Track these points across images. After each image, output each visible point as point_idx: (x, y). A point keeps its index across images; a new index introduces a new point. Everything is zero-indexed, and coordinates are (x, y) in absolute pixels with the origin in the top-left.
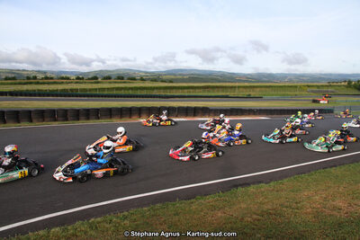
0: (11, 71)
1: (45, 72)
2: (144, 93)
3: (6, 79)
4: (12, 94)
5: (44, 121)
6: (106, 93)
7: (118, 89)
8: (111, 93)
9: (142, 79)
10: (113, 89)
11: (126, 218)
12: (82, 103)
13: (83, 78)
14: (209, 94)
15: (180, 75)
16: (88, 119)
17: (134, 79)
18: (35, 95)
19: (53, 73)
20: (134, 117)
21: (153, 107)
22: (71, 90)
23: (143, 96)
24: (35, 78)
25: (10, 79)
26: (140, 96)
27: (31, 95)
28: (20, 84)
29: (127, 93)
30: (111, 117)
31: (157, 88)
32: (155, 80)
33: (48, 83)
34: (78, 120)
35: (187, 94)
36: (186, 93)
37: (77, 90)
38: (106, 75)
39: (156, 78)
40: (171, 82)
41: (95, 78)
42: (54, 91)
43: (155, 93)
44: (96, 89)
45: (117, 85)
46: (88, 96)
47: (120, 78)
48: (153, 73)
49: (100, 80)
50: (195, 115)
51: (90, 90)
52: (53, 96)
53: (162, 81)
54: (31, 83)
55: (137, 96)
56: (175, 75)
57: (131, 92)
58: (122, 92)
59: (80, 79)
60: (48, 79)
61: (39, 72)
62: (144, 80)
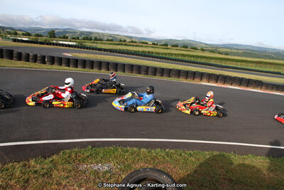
0: (110, 36)
1: (131, 37)
2: (203, 61)
3: (107, 40)
4: (111, 51)
5: (132, 72)
6: (174, 57)
7: (183, 55)
8: (177, 58)
10: (179, 55)
13: (157, 44)
14: (261, 69)
15: (235, 49)
16: (162, 75)
17: (196, 49)
18: (125, 53)
19: (136, 38)
20: (196, 80)
21: (212, 74)
22: (148, 52)
23: (202, 64)
24: (125, 41)
25: (110, 40)
26: (200, 63)
27: (122, 53)
28: (115, 44)
29: (189, 59)
30: (179, 77)
31: (214, 58)
32: (213, 52)
33: (133, 46)
34: (155, 75)
35: (239, 67)
36: (239, 65)
37: (153, 52)
38: (174, 43)
39: (214, 49)
40: (227, 54)
41: (166, 45)
42: (135, 51)
43: (212, 62)
44: (166, 54)
45: (182, 52)
46: (160, 58)
47: (185, 47)
48: (211, 45)
50: (248, 86)
51: (162, 54)
52: (136, 55)
53: (221, 53)
54: (122, 44)
55: (197, 63)
56: (230, 49)
57: (192, 59)
58: (186, 58)
59: (155, 44)
60: (133, 42)
61: (127, 37)
62: (204, 50)
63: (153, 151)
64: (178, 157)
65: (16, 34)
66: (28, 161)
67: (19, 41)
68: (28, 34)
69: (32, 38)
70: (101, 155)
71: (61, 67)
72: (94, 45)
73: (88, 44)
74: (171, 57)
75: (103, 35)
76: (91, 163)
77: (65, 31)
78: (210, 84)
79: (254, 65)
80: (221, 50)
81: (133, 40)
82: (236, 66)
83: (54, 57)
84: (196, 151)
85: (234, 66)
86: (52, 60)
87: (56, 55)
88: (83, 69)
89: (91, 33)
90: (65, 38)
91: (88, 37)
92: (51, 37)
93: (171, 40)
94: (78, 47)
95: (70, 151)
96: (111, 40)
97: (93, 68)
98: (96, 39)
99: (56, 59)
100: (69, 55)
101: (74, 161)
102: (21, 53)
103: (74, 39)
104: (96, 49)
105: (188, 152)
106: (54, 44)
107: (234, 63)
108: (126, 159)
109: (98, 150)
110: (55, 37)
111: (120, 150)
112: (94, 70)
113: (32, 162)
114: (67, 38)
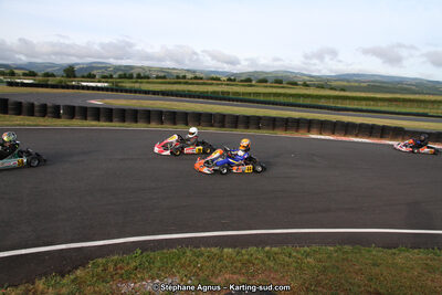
0: (162, 70)
1: (194, 72)
2: (308, 101)
3: (157, 77)
4: (164, 93)
6: (262, 98)
7: (275, 95)
8: (268, 99)
9: (306, 85)
10: (270, 94)
11: (308, 255)
12: (236, 108)
13: (234, 80)
14: (398, 110)
15: (356, 81)
16: (247, 127)
17: (296, 84)
18: (185, 96)
19: (202, 72)
20: (301, 131)
21: (326, 121)
22: (222, 93)
23: (307, 106)
24: (184, 77)
25: (160, 78)
26: (303, 106)
27: (181, 96)
28: (169, 83)
29: (286, 100)
30: (274, 129)
31: (328, 97)
32: (321, 87)
33: (198, 84)
34: (236, 127)
35: (364, 108)
37: (229, 93)
38: (261, 77)
39: (323, 83)
40: (343, 90)
41: (249, 80)
42: (202, 93)
43: (322, 102)
44: (250, 94)
45: (274, 90)
46: (241, 101)
47: (279, 81)
48: (319, 77)
49: (254, 83)
50: (382, 137)
51: (244, 94)
52: (203, 98)
53: (332, 89)
54: (180, 83)
55: (299, 106)
56: (348, 81)
57: (291, 100)
58: (282, 99)
59: (231, 80)
60: (197, 79)
61: (188, 71)
62: (307, 86)
63: (244, 251)
64: (287, 259)
65: (12, 74)
66: (33, 283)
67: (17, 84)
68: (32, 74)
69: (39, 79)
70: (158, 264)
71: (85, 123)
72: (137, 86)
73: (127, 84)
74: (258, 98)
75: (150, 69)
76: (143, 279)
77: (91, 67)
78: (323, 137)
79: (386, 104)
80: (334, 84)
81: (198, 75)
82: (360, 107)
83: (74, 107)
84: (315, 247)
85: (355, 107)
86: (72, 112)
87: (77, 103)
88: (122, 124)
89: (131, 67)
90: (91, 77)
91: (127, 74)
92: (68, 76)
93: (256, 72)
94: (112, 90)
95: (104, 260)
96: (164, 76)
97: (136, 122)
98: (139, 76)
99: (77, 109)
100: (98, 103)
101: (112, 276)
102: (21, 103)
103: (105, 78)
104: (140, 92)
105: (302, 250)
106: (73, 87)
107: (356, 102)
108: (200, 269)
109: (152, 255)
110: (75, 77)
111: (189, 253)
112: (139, 124)
113: (40, 285)
114: (94, 77)
